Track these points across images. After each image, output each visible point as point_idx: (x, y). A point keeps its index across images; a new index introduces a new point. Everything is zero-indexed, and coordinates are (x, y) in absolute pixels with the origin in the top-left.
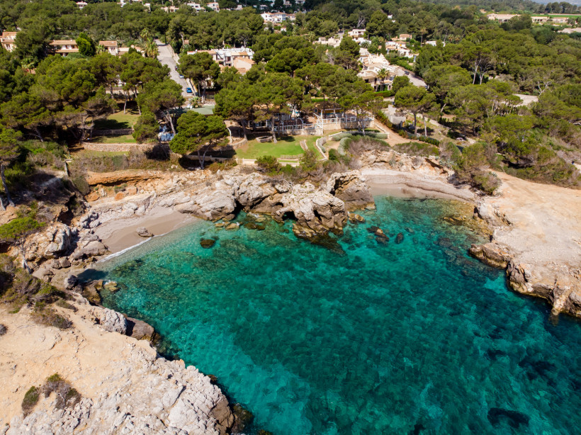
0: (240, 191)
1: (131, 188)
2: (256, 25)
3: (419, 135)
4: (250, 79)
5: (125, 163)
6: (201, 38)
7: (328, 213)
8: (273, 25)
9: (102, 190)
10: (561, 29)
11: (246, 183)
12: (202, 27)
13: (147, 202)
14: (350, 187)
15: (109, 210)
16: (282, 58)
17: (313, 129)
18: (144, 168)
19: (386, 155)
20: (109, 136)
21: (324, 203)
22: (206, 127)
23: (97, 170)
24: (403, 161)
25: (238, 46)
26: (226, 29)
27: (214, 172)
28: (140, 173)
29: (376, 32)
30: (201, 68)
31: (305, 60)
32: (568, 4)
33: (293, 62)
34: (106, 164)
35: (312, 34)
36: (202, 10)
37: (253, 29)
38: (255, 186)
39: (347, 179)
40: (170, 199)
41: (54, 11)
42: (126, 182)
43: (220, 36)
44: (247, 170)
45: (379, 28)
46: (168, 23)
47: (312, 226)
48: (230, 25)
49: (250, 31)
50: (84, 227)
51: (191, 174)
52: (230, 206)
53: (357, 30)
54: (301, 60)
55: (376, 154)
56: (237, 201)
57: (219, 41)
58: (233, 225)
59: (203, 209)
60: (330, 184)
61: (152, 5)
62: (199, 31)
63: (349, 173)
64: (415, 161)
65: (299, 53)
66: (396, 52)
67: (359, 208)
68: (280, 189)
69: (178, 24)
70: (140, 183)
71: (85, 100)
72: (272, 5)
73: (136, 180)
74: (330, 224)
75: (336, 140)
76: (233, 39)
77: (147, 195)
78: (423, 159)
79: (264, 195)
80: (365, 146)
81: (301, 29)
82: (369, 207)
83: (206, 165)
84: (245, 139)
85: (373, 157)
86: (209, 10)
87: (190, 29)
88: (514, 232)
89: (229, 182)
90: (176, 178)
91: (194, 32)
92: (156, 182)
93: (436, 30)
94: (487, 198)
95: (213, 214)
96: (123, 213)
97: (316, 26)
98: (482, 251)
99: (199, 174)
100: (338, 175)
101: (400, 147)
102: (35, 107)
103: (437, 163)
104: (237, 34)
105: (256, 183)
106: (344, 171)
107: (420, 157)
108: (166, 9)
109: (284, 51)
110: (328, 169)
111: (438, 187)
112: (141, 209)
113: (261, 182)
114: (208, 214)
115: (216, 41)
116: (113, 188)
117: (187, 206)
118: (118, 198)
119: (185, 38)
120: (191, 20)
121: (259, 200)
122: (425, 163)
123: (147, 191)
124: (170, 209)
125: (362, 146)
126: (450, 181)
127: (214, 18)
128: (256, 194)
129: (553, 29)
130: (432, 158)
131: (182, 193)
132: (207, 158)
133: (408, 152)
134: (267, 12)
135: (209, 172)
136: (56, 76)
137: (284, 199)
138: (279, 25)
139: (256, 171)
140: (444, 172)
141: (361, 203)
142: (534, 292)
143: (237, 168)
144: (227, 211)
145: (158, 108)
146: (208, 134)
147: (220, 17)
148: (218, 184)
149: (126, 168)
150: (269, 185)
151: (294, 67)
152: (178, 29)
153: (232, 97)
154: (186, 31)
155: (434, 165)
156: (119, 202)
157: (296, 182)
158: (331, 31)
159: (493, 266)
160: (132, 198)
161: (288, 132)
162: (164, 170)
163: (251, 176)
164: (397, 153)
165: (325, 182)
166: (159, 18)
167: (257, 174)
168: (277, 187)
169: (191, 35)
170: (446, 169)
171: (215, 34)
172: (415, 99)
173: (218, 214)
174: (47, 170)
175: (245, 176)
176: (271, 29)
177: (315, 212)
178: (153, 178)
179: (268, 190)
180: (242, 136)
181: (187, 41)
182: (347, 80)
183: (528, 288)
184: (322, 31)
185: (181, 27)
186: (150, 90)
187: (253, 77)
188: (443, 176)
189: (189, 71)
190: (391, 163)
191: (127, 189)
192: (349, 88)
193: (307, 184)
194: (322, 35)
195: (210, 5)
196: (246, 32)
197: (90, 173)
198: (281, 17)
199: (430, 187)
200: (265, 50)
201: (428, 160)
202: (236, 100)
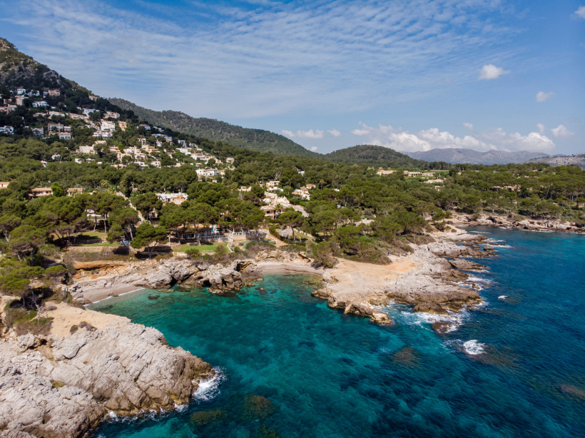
0: (175, 271)
1: (102, 272)
2: (190, 177)
3: (296, 242)
4: (184, 207)
5: (99, 257)
6: (147, 185)
7: (231, 280)
8: (206, 178)
9: (83, 273)
10: (426, 180)
11: (179, 266)
12: (149, 178)
13: (113, 280)
14: (248, 269)
15: (87, 284)
16: (206, 196)
17: (227, 239)
18: (112, 259)
19: (274, 253)
20: (86, 243)
21: (228, 274)
22: (155, 232)
23: (81, 260)
24: (284, 256)
25: (176, 192)
26: (167, 180)
27: (158, 260)
28: (109, 262)
29: (287, 183)
30: (150, 203)
31: (221, 197)
32: (445, 163)
33: (214, 198)
34: (88, 257)
35: (236, 184)
36: (146, 167)
37: (188, 180)
38: (184, 267)
39: (245, 263)
40: (128, 279)
41: (26, 168)
42: (99, 268)
43: (162, 184)
44: (180, 259)
45: (289, 180)
46: (120, 176)
47: (220, 288)
48: (170, 177)
49: (185, 181)
50: (73, 291)
51: (143, 262)
52: (168, 279)
53: (273, 182)
54: (219, 197)
55: (267, 252)
56: (172, 277)
57: (162, 187)
58: (170, 290)
59: (150, 282)
60: (234, 265)
61: (103, 163)
62: (146, 181)
63: (247, 260)
64: (291, 255)
65: (219, 193)
66: (299, 196)
67: (253, 280)
68: (201, 268)
69: (130, 177)
70: (108, 269)
71: (74, 219)
72: (206, 163)
73: (106, 267)
74: (232, 286)
75: (241, 245)
76: (173, 187)
77: (113, 276)
78: (296, 254)
79: (191, 273)
80: (260, 247)
81: (229, 181)
82: (259, 280)
83: (153, 257)
84: (179, 244)
85: (265, 254)
86: (152, 167)
87: (139, 180)
88: (338, 284)
89: (167, 265)
90: (133, 265)
91: (142, 182)
92: (119, 268)
93: (333, 181)
94: (327, 270)
95: (157, 285)
96: (97, 287)
97: (239, 178)
98: (318, 293)
99: (148, 262)
100: (239, 261)
101: (282, 248)
102: (44, 222)
103: (305, 256)
104: (175, 184)
105: (185, 266)
106: (243, 259)
107: (294, 253)
108: (116, 166)
109: (208, 192)
110: (232, 257)
111: (304, 269)
112: (109, 284)
113: (188, 265)
114: (154, 285)
115: (159, 188)
116: (90, 272)
117: (140, 282)
118: (93, 278)
119: (135, 187)
120: (138, 173)
121: (188, 276)
122: (298, 256)
123: (113, 273)
124: (128, 285)
125: (258, 248)
126: (313, 266)
127: (157, 173)
128: (185, 272)
129: (420, 181)
130: (302, 253)
131: (136, 274)
132: (154, 253)
133: (287, 250)
134: (201, 168)
135: (155, 260)
136: (57, 205)
137: (203, 274)
138: (211, 178)
139: (185, 258)
140: (309, 261)
141: (254, 277)
142: (338, 306)
143: (173, 258)
144: (166, 283)
145: (123, 222)
146: (155, 236)
147: (161, 172)
148: (160, 267)
149: (100, 259)
150: (194, 266)
151: (214, 201)
152: (130, 180)
153: (171, 217)
154: (135, 181)
155: (303, 258)
156: (95, 280)
157: (211, 263)
158: (251, 182)
159: (323, 299)
160: (102, 278)
161: (209, 240)
162: (125, 261)
163: (182, 262)
164: (281, 251)
165: (230, 264)
166: (114, 173)
167: (186, 260)
168: (199, 267)
169: (140, 184)
170: (310, 259)
171: (159, 183)
172: (291, 218)
173: (160, 284)
174: (51, 258)
175: (178, 262)
176: (204, 181)
177: (223, 280)
178: (117, 266)
179: (193, 269)
180: (177, 242)
181: (136, 189)
182: (248, 208)
183: (335, 304)
184: (244, 182)
185: (132, 179)
186: (117, 213)
187: (185, 206)
188: (309, 264)
189: (141, 205)
190: (278, 258)
191: (100, 272)
192: (249, 213)
193: (218, 264)
194: (243, 185)
195: (153, 163)
196: (182, 182)
197: (76, 262)
198: (213, 172)
199: (300, 269)
200: (196, 193)
201: (300, 255)
202: (174, 218)
